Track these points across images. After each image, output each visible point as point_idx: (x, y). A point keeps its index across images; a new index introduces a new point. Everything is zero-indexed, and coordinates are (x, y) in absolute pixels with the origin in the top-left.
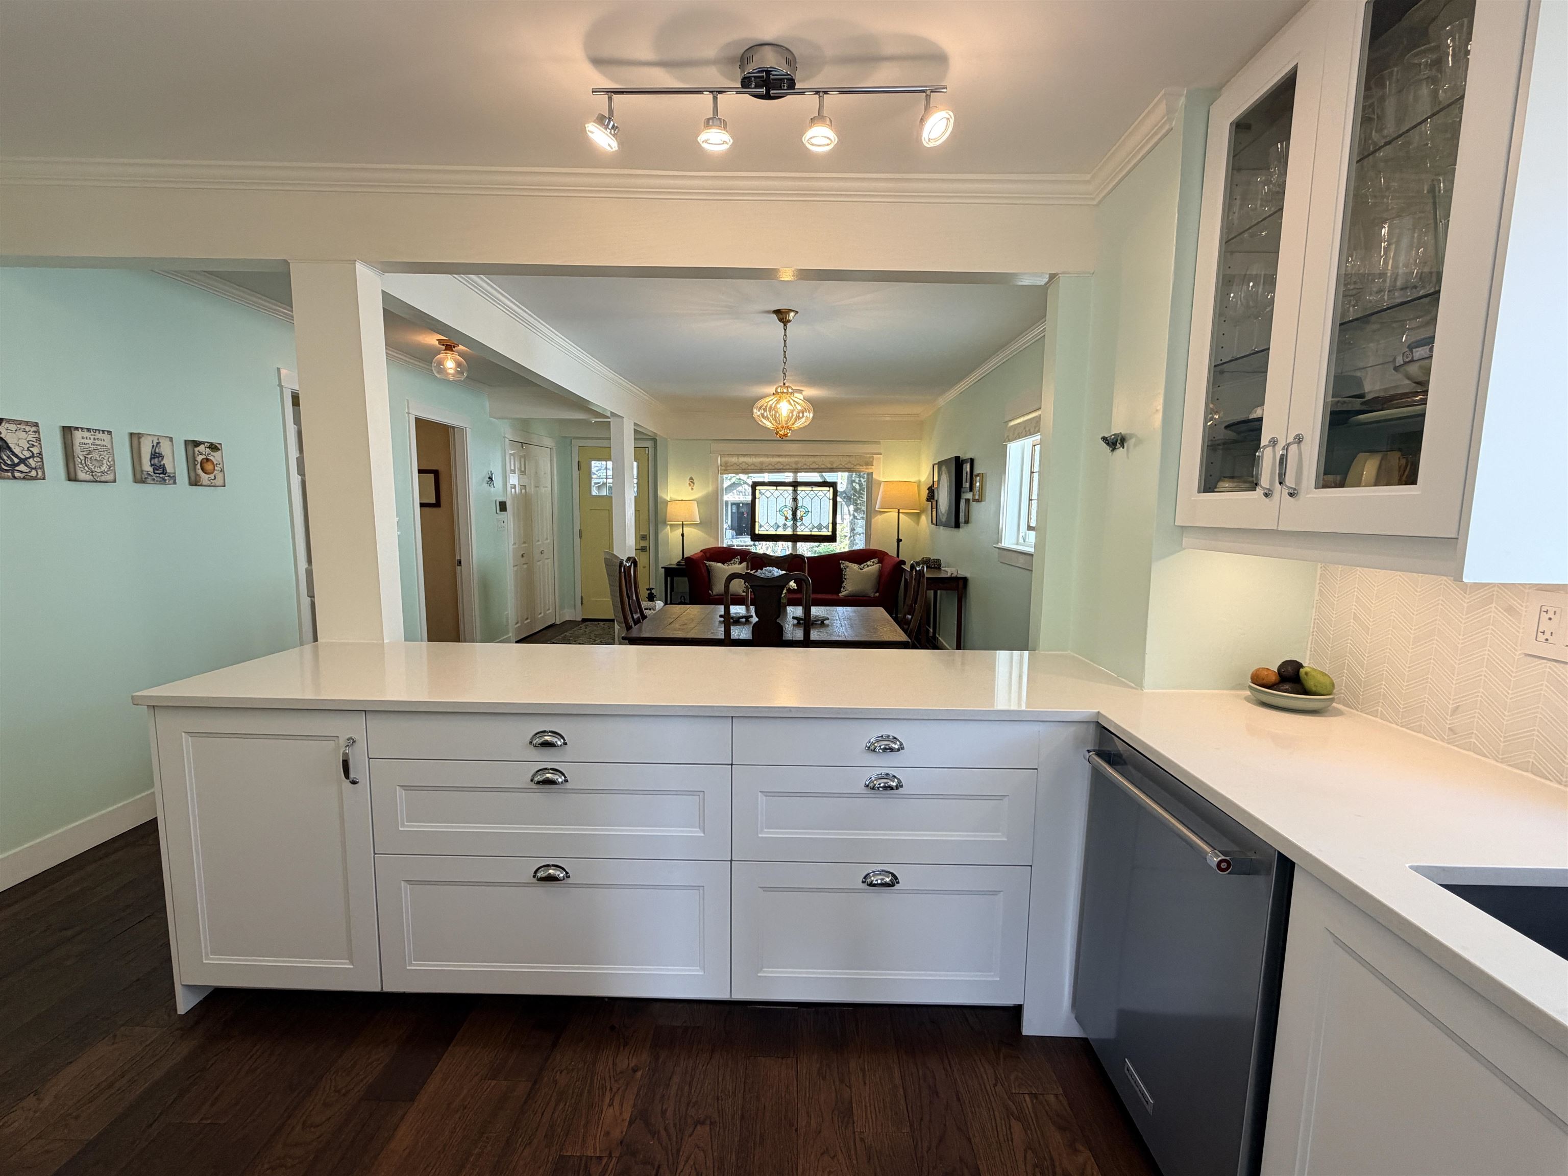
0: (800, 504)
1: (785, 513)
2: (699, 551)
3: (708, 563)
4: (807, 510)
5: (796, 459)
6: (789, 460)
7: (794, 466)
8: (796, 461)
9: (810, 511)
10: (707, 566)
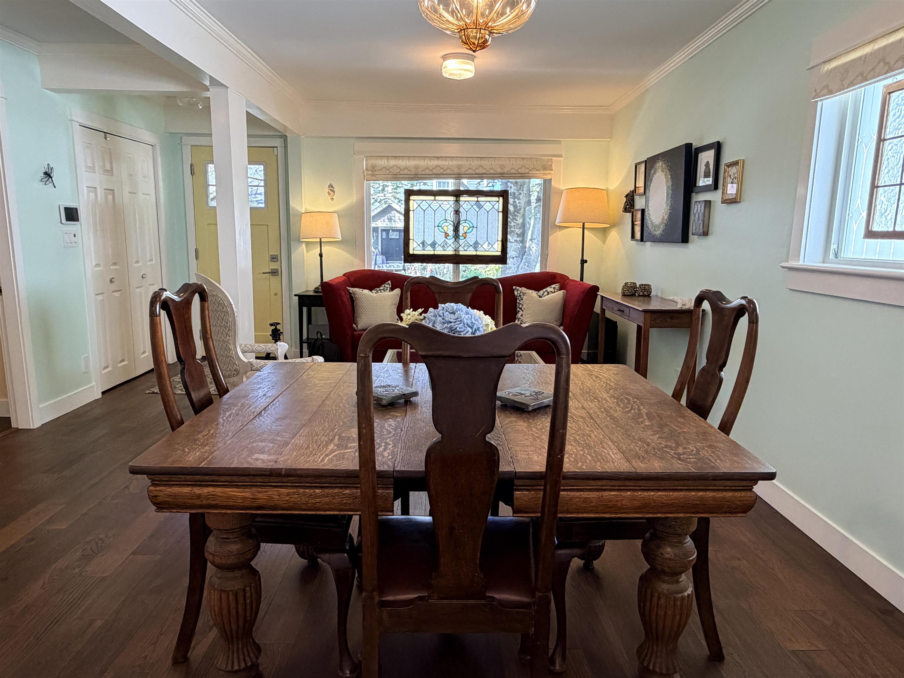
0: (462, 218)
1: (445, 228)
2: (342, 275)
3: (352, 290)
4: (471, 225)
5: (459, 163)
6: (450, 163)
7: (456, 171)
8: (459, 165)
9: (475, 226)
10: (350, 293)
